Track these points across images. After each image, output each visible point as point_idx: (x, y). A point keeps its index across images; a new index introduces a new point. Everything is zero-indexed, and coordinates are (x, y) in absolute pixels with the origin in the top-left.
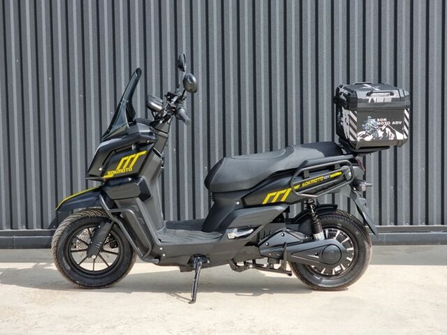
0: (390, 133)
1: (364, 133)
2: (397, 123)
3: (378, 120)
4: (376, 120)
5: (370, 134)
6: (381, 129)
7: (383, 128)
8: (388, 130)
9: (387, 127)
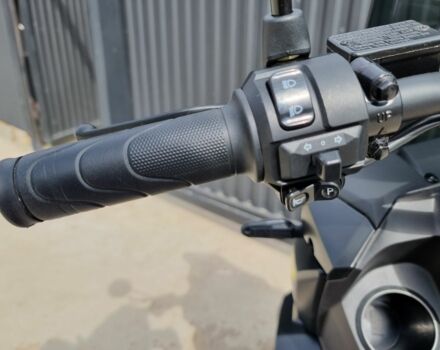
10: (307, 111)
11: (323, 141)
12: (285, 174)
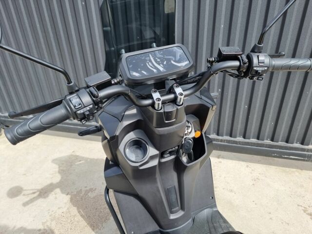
10: (80, 104)
11: (85, 109)
12: (79, 117)
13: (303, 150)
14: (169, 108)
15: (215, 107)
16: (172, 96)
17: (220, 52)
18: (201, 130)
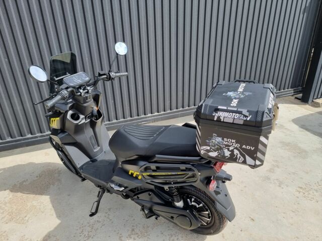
0: (239, 155)
1: (209, 148)
2: (248, 147)
3: (225, 139)
4: (223, 139)
5: (215, 151)
6: (228, 149)
7: (231, 148)
8: (236, 152)
9: (236, 148)
13: (146, 118)
14: (86, 95)
15: (101, 95)
16: (86, 91)
17: (99, 73)
18: (98, 107)
